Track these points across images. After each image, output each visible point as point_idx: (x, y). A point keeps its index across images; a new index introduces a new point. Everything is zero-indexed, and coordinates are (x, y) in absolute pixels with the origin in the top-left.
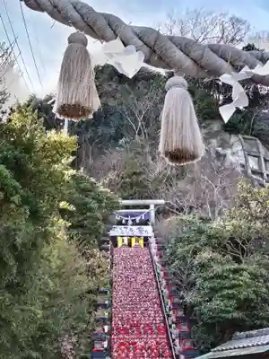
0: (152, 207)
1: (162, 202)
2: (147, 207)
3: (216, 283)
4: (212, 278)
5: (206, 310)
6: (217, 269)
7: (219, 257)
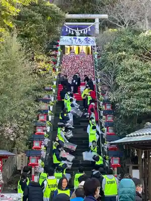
0: (97, 21)
1: (105, 16)
2: (93, 20)
3: (135, 84)
4: (132, 80)
5: (124, 106)
6: (137, 73)
7: (140, 63)
